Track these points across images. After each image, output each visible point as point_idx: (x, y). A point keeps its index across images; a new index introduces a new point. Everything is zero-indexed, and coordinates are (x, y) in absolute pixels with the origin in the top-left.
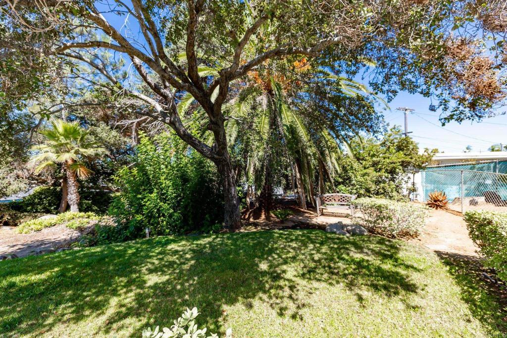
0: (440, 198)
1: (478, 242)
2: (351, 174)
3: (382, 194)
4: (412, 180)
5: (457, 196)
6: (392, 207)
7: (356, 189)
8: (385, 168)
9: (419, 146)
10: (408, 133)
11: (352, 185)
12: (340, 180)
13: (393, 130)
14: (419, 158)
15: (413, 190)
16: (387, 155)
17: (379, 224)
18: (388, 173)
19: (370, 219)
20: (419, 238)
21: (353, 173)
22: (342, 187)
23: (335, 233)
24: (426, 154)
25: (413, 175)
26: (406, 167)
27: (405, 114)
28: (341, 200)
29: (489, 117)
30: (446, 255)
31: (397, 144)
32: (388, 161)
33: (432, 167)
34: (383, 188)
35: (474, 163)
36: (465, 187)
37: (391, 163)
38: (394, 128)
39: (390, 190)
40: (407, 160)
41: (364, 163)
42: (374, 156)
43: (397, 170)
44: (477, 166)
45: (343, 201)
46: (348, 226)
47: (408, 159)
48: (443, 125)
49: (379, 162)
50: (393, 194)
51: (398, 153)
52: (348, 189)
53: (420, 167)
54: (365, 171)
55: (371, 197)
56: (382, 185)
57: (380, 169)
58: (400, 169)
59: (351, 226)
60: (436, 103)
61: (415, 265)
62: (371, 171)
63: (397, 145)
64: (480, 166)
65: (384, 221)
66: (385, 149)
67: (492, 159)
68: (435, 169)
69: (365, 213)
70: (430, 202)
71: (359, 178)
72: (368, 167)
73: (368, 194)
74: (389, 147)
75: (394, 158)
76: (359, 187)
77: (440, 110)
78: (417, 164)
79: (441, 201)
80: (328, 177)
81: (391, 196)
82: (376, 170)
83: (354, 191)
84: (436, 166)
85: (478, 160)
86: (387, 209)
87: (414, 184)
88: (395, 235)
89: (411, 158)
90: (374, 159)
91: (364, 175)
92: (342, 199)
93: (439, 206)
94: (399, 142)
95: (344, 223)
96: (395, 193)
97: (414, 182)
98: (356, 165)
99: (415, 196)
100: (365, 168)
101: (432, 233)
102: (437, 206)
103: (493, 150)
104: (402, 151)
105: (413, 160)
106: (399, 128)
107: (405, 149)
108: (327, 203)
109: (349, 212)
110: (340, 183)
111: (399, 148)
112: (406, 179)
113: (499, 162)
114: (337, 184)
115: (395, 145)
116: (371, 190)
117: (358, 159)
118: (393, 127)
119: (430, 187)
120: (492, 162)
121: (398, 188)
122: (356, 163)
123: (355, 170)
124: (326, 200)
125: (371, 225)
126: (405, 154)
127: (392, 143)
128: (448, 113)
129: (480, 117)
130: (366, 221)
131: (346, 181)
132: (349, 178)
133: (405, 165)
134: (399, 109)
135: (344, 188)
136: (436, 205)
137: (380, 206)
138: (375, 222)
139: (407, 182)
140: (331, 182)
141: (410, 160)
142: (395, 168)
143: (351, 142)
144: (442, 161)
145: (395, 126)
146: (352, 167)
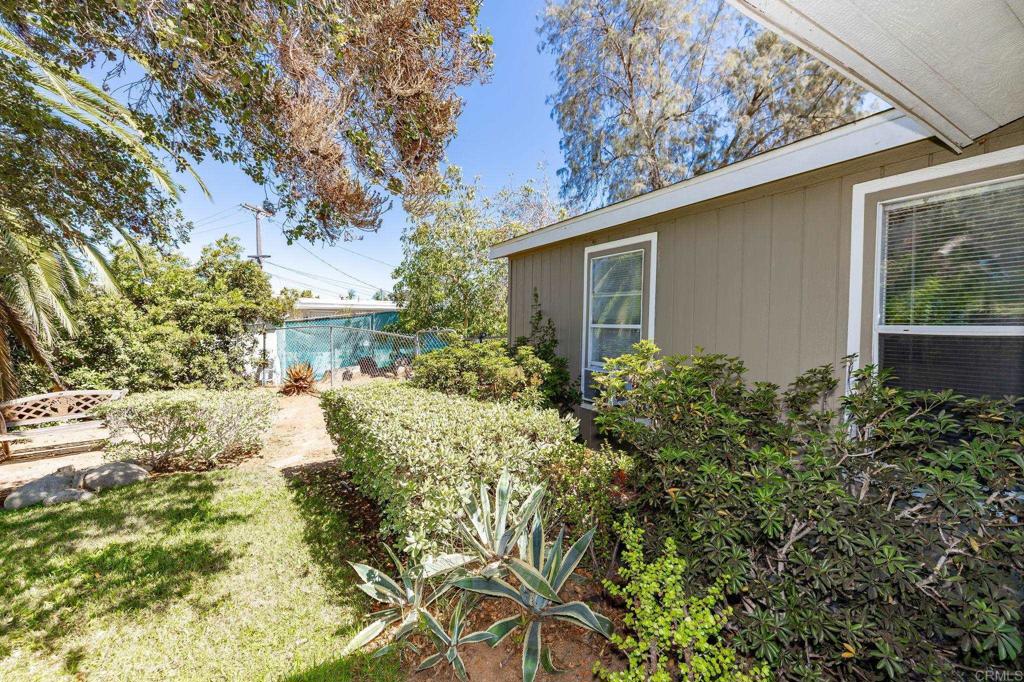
0: (304, 374)
1: (337, 436)
2: (112, 336)
3: (200, 378)
4: (260, 346)
5: (329, 368)
6: (204, 405)
7: (129, 375)
8: (204, 322)
9: (271, 281)
10: (264, 257)
11: (118, 365)
12: (78, 354)
13: (223, 244)
14: (271, 304)
15: (264, 365)
16: (208, 295)
17: (178, 447)
18: (212, 333)
19: (156, 440)
20: (261, 453)
21: (119, 334)
22: (83, 372)
23: (41, 504)
24: (283, 297)
25: (262, 336)
26: (249, 320)
27: (257, 219)
28: (76, 408)
29: (345, 240)
30: (298, 470)
31: (230, 273)
32: (210, 306)
33: (293, 322)
34: (201, 366)
35: (349, 315)
36: (338, 353)
37: (217, 313)
38: (225, 241)
39: (217, 369)
40: (249, 306)
41: (152, 310)
42: (178, 294)
43: (232, 326)
44: (352, 321)
45: (86, 410)
46: (91, 471)
47: (251, 305)
48: (290, 242)
49: (192, 309)
50: (224, 376)
51: (232, 292)
52: (104, 376)
53: (275, 322)
54: (153, 329)
55: (172, 388)
56: (198, 359)
57: (194, 324)
58: (238, 326)
59: (101, 469)
60: (275, 200)
61: (241, 511)
62: (170, 328)
63: (230, 276)
64: (356, 320)
65: (190, 436)
66: (205, 282)
67: (367, 311)
68: (300, 325)
69: (143, 429)
70: (288, 384)
71: (138, 346)
72: (163, 321)
73: (163, 383)
74: (213, 279)
75: (223, 302)
76: (135, 367)
77: (282, 214)
78: (268, 315)
79: (304, 380)
80: (32, 350)
81: (220, 380)
82: (183, 328)
83: (124, 380)
84: (299, 319)
85: (354, 311)
86: (194, 411)
87: (264, 353)
88: (215, 461)
89: (258, 304)
90: (179, 302)
91: (149, 340)
92: (82, 404)
93: (301, 388)
94: (234, 270)
95: (78, 467)
96: (227, 375)
97: (264, 350)
98: (130, 315)
99: (267, 375)
100: (155, 322)
101: (284, 439)
102: (300, 389)
103: (377, 299)
104: (241, 288)
105: (261, 308)
106: (236, 242)
107: (247, 285)
108: (25, 422)
109: (104, 434)
110: (78, 364)
111: (236, 283)
112: (249, 344)
113: (376, 315)
114: (68, 365)
115: (227, 274)
116: (171, 372)
117: (138, 302)
118: (223, 238)
119: (294, 356)
120: (369, 315)
121: (234, 363)
122: (132, 311)
123: (127, 327)
124: (21, 416)
125: (158, 455)
126: (245, 295)
127: (220, 271)
128: (294, 224)
129: (333, 237)
130: (143, 447)
131: (100, 355)
132: (110, 350)
133: (246, 316)
134: (245, 207)
135: (91, 375)
136: (297, 387)
137: (177, 407)
138: (169, 445)
139: (250, 350)
140: (42, 362)
141: (254, 306)
142: (226, 323)
143: (117, 258)
144: (311, 310)
145: (226, 235)
146: (117, 321)
